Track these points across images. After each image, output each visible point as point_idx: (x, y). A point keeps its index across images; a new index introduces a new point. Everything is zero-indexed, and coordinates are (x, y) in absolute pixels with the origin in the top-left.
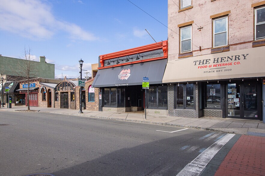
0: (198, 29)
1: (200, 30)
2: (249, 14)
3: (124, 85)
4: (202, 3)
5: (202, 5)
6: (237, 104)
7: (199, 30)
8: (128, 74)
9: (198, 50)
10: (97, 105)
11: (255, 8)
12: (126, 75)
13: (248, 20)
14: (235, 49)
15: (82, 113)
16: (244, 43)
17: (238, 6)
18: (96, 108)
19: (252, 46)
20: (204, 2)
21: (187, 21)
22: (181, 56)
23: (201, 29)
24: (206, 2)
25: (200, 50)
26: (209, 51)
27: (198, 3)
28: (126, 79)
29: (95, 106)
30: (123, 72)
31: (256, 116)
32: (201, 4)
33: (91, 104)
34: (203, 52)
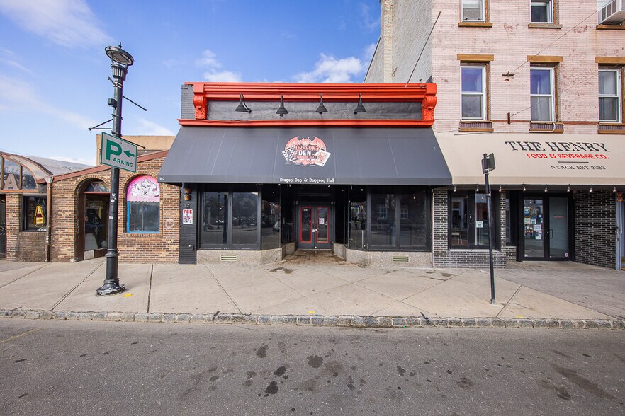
0: (503, 75)
1: (508, 80)
2: (593, 74)
3: (318, 181)
4: (511, 25)
5: (511, 27)
6: (537, 236)
7: (506, 78)
8: (320, 151)
9: (503, 121)
10: (169, 242)
11: (601, 65)
12: (314, 152)
13: (590, 83)
14: (571, 132)
15: (122, 290)
16: (586, 123)
17: (575, 53)
18: (164, 254)
19: (598, 131)
20: (515, 24)
21: (478, 53)
22: (466, 127)
23: (510, 78)
24: (518, 25)
25: (509, 122)
26: (527, 127)
27: (503, 21)
28: (322, 165)
29: (162, 246)
30: (294, 143)
31: (567, 255)
32: (508, 25)
33: (140, 240)
34: (513, 127)
